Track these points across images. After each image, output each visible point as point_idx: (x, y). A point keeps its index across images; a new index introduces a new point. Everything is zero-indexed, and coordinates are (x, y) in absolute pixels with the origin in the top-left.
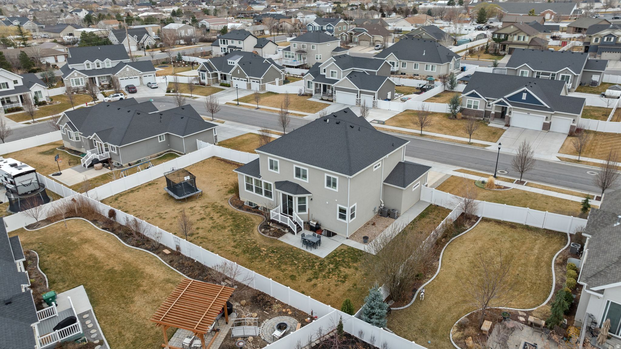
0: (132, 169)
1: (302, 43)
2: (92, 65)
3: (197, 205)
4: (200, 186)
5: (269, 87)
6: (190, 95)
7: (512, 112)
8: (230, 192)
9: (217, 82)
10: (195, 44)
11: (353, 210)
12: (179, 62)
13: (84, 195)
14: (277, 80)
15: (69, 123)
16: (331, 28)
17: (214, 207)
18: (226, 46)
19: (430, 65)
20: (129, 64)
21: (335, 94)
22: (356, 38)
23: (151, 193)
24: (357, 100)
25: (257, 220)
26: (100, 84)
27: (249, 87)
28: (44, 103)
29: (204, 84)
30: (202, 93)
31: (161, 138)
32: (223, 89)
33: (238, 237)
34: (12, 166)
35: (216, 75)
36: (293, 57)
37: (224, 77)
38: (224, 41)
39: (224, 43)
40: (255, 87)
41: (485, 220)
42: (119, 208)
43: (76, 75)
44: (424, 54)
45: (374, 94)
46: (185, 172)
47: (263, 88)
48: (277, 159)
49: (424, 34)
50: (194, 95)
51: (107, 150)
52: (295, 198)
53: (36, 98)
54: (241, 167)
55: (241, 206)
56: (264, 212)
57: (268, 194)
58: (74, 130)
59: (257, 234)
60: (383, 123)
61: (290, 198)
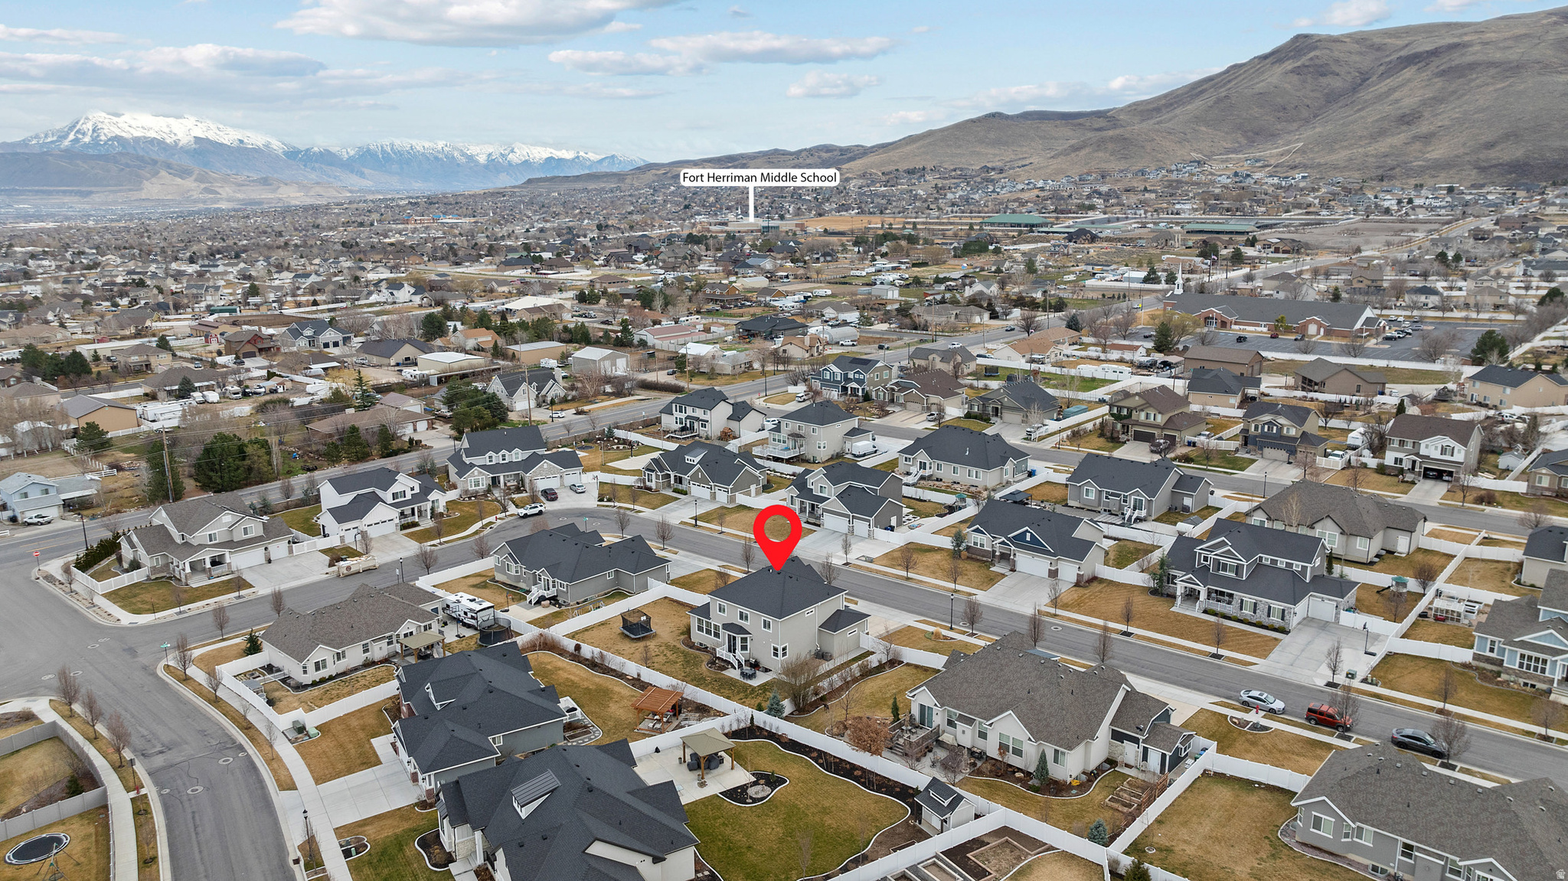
0: (583, 607)
1: (799, 423)
2: (496, 458)
3: (652, 644)
4: (654, 628)
5: (741, 499)
6: (631, 506)
7: (1017, 555)
8: (682, 634)
9: (669, 485)
10: (630, 395)
11: (784, 649)
12: (608, 440)
13: (546, 630)
14: (753, 487)
15: (510, 554)
16: (862, 377)
17: (667, 646)
18: (683, 416)
19: (974, 470)
20: (549, 457)
21: (823, 517)
22: (901, 397)
23: (604, 632)
24: (850, 527)
25: (706, 658)
26: (505, 484)
27: (713, 496)
28: (441, 514)
29: (650, 489)
30: (647, 504)
31: (609, 575)
32: (677, 499)
33: (688, 670)
34: (471, 601)
35: (669, 476)
36: (784, 442)
37: (679, 480)
38: (681, 408)
39: (681, 411)
40: (722, 497)
41: (908, 664)
42: (584, 642)
43: (476, 473)
44: (967, 454)
45: (869, 521)
46: (638, 612)
47: (732, 499)
48: (724, 603)
49: (1006, 400)
50: (637, 508)
51: (554, 586)
52: (739, 637)
53: (432, 509)
54: (694, 609)
55: (692, 646)
56: (712, 652)
57: (717, 635)
58: (516, 563)
59: (704, 668)
60: (871, 561)
61: (734, 638)
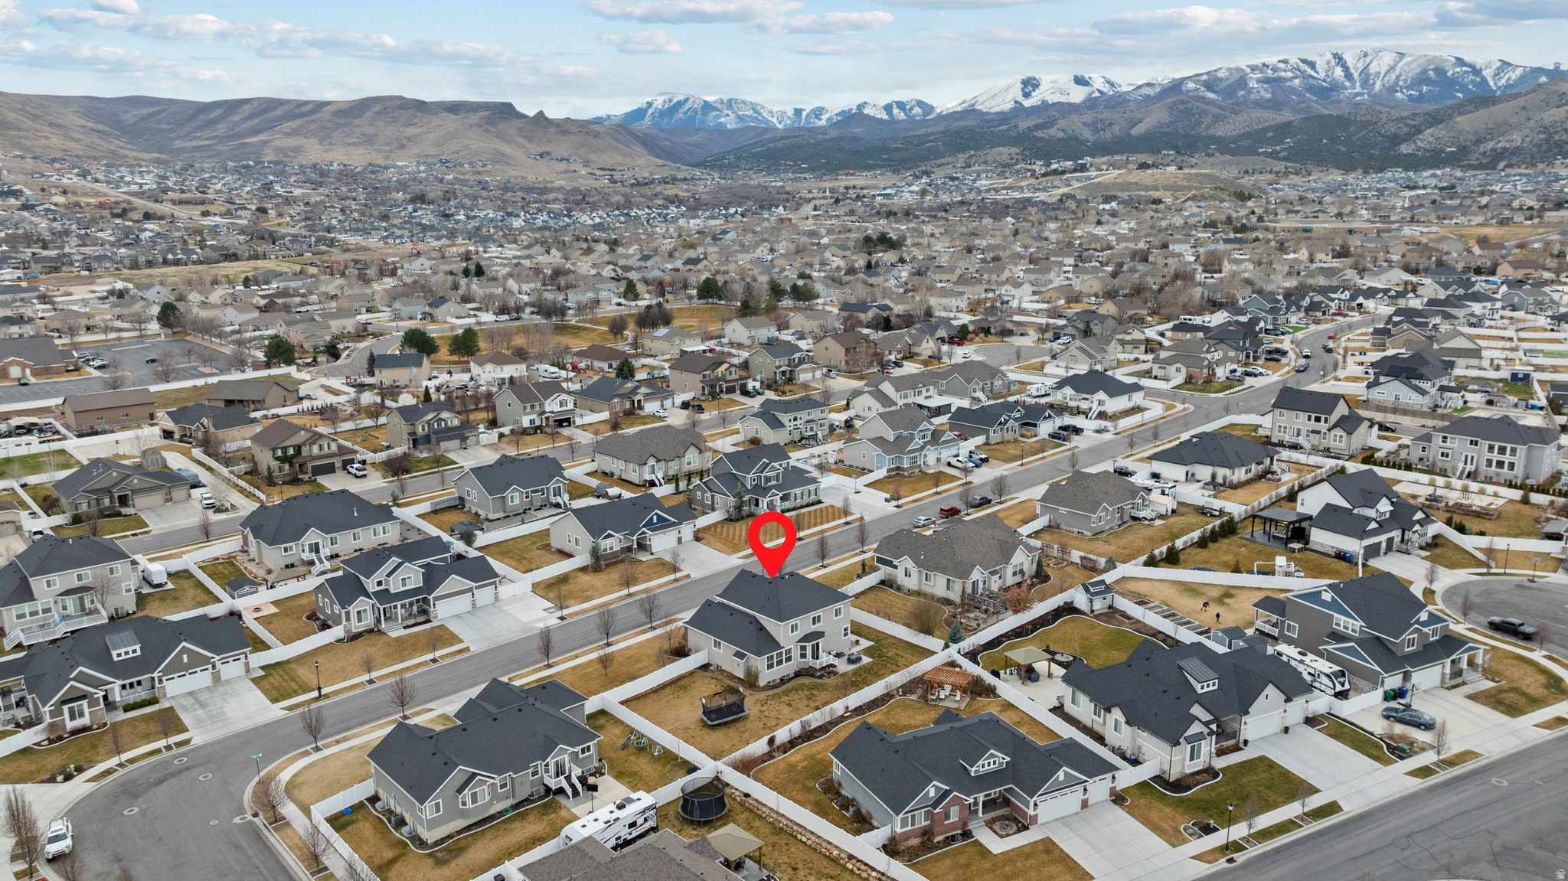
19: (379, 527)
21: (435, 608)
24: (474, 601)
49: (136, 481)
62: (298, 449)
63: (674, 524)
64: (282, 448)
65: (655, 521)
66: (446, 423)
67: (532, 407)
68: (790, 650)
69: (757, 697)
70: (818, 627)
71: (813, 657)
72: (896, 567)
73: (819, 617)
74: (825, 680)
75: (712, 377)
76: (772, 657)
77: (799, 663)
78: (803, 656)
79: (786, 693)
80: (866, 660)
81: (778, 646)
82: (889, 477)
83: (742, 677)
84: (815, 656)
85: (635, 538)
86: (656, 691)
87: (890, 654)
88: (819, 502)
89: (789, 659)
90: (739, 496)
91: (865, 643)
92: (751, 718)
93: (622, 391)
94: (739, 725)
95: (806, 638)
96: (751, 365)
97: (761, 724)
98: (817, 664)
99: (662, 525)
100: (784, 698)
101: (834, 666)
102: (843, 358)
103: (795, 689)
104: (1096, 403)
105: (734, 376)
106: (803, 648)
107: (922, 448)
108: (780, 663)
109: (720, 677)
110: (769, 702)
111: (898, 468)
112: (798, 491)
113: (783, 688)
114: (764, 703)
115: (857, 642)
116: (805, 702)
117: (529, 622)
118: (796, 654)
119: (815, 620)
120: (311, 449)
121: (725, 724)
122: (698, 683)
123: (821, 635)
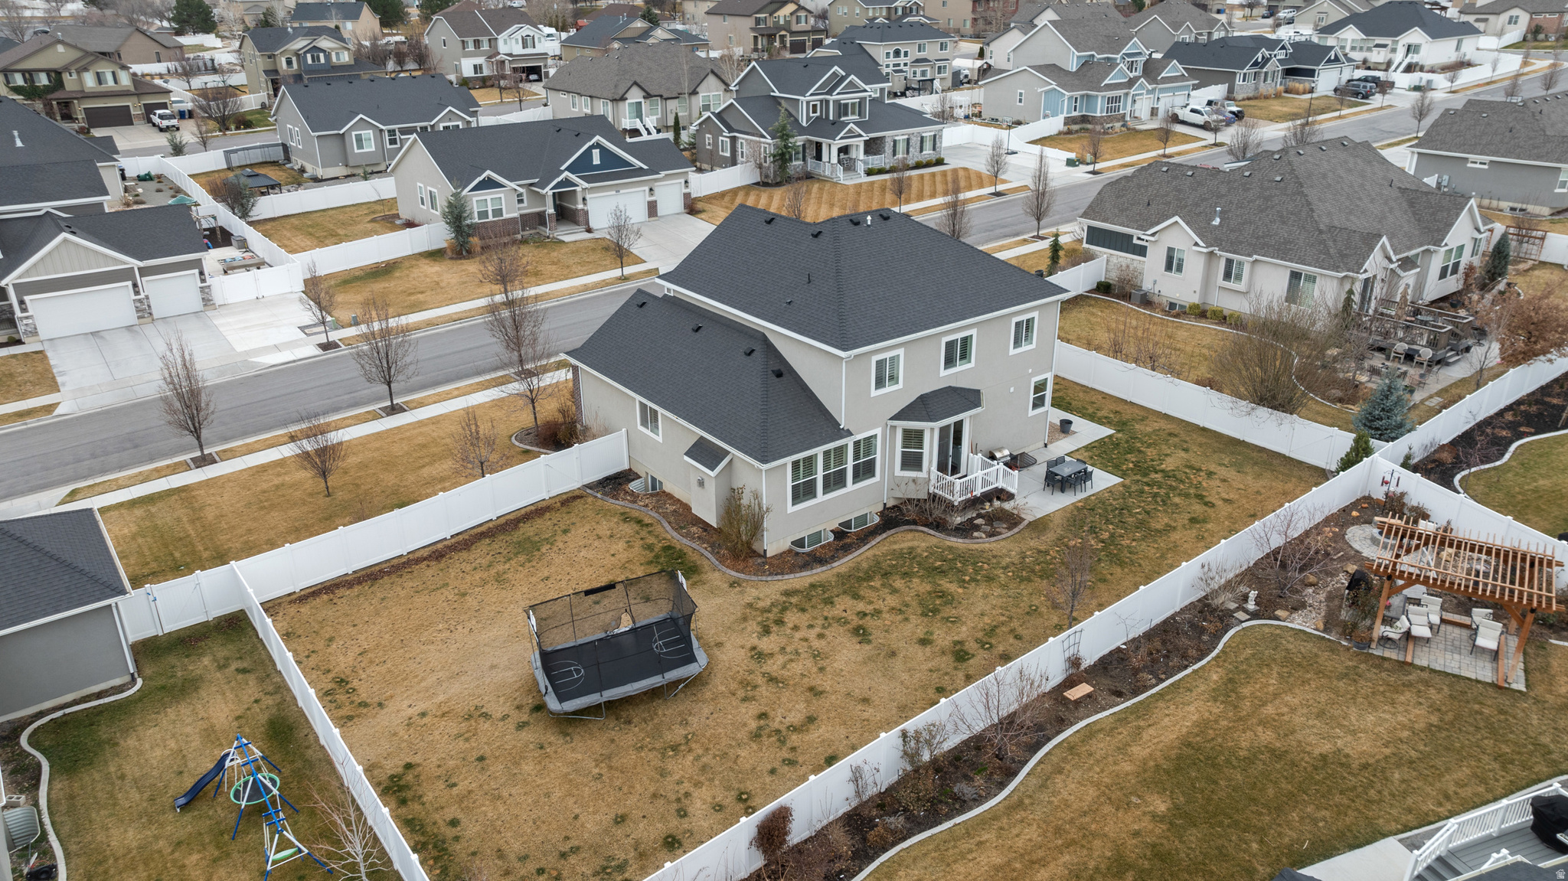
7: (588, 197)
21: (24, 310)
24: (140, 301)
44: (19, 143)
62: (56, 76)
63: (640, 172)
64: (23, 72)
65: (596, 161)
66: (328, 57)
67: (477, 44)
68: (869, 442)
69: (750, 594)
70: (961, 375)
71: (942, 467)
72: (1141, 251)
73: (966, 341)
74: (980, 543)
75: (770, 23)
76: (810, 462)
77: (897, 483)
78: (912, 461)
79: (852, 584)
80: (1103, 480)
81: (833, 429)
82: (1069, 132)
83: (712, 520)
84: (950, 464)
85: (548, 191)
86: (438, 553)
87: (1169, 464)
88: (940, 162)
89: (865, 470)
90: (782, 134)
91: (1087, 432)
92: (718, 684)
93: (627, 34)
94: (667, 711)
95: (924, 407)
96: (830, 15)
97: (747, 714)
98: (956, 491)
99: (613, 170)
100: (846, 605)
101: (1001, 494)
102: (970, 16)
103: (881, 571)
104: (1401, 51)
105: (802, 26)
106: (913, 438)
107: (1131, 82)
108: (835, 481)
109: (650, 516)
110: (792, 618)
111: (1084, 119)
112: (900, 135)
113: (843, 564)
114: (771, 620)
115: (1065, 426)
116: (916, 626)
117: (247, 353)
118: (888, 455)
119: (958, 352)
120: (80, 81)
121: (612, 707)
122: (579, 534)
123: (970, 398)
